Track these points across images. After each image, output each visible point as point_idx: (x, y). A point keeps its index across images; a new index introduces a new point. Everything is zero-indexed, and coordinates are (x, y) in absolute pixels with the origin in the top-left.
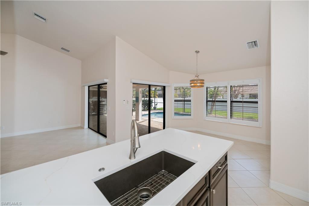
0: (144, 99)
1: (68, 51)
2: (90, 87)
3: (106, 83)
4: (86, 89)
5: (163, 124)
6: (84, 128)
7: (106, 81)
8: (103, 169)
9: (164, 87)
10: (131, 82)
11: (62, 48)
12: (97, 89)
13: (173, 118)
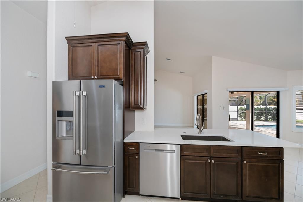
0: (265, 107)
1: (184, 73)
2: (198, 97)
3: (206, 94)
4: (196, 97)
5: (276, 135)
6: (194, 127)
7: (205, 92)
8: (185, 133)
9: (278, 92)
10: (227, 91)
11: (180, 72)
12: (202, 98)
13: (293, 131)
